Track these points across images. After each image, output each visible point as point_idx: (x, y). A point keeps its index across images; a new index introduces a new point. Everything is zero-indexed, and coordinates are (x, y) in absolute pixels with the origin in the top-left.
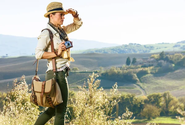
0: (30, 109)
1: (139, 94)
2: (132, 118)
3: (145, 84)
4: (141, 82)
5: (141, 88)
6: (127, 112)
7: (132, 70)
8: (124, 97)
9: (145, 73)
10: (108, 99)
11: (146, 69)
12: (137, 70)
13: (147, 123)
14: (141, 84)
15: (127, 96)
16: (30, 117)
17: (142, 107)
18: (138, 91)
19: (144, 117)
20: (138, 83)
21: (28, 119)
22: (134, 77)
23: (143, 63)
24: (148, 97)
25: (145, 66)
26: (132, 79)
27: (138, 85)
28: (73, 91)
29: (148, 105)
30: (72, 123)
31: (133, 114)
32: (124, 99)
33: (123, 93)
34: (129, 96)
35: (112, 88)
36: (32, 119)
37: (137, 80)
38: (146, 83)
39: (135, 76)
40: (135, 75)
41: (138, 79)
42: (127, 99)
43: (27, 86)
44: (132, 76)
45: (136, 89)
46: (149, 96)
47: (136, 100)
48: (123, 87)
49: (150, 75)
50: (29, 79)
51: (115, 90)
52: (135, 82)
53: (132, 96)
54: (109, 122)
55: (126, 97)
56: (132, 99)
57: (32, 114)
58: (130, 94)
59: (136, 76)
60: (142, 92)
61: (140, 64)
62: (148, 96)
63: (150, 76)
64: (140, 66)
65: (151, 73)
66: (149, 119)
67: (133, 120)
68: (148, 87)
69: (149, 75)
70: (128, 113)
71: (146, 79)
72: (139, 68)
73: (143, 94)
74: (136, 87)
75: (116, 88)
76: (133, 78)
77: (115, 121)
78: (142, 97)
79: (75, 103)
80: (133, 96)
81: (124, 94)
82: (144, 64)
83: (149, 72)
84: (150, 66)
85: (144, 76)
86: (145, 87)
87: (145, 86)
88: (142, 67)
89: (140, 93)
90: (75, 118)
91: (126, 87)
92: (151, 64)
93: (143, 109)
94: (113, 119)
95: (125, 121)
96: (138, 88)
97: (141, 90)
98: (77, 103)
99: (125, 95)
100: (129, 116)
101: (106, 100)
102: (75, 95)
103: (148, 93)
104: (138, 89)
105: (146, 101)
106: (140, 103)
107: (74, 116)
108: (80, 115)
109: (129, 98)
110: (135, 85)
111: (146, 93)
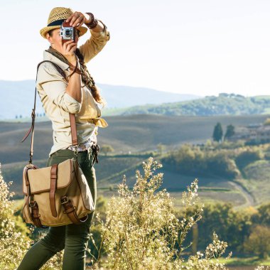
0: (10, 235)
1: (240, 204)
2: (225, 256)
3: (252, 181)
4: (245, 177)
5: (245, 189)
6: (214, 241)
7: (225, 151)
8: (210, 210)
9: (254, 157)
10: (176, 214)
11: (256, 149)
12: (236, 150)
13: (256, 266)
14: (245, 182)
15: (214, 207)
16: (12, 254)
17: (246, 231)
18: (238, 196)
19: (251, 253)
20: (238, 180)
21: (7, 257)
22: (229, 166)
23: (248, 136)
24: (259, 209)
25: (252, 143)
26: (227, 170)
27: (239, 184)
28: (102, 196)
29: (259, 228)
30: (100, 267)
31: (227, 246)
32: (210, 213)
33: (206, 200)
34: (220, 208)
35: (187, 191)
36: (16, 256)
37: (236, 173)
38: (256, 179)
39: (231, 164)
40: (233, 161)
41: (237, 171)
42: (215, 214)
43: (6, 186)
44: (225, 165)
45: (233, 192)
46: (261, 207)
47: (235, 216)
48: (206, 188)
49: (264, 161)
50: (9, 171)
51: (193, 194)
52: (231, 176)
53: (225, 208)
54: (179, 264)
55: (212, 210)
56: (225, 213)
57: (15, 246)
58: (222, 204)
59: (235, 165)
60: (247, 200)
61: (243, 137)
62: (259, 207)
63: (263, 165)
64: (242, 142)
65: (266, 158)
66: (262, 257)
67: (228, 260)
68: (259, 188)
69: (261, 162)
70: (218, 245)
71: (255, 172)
72: (241, 146)
73: (248, 202)
74: (233, 188)
75: (196, 190)
76: (227, 167)
77: (190, 262)
78: (247, 209)
79: (105, 222)
80: (228, 208)
81: (209, 203)
82: (252, 137)
83: (262, 155)
84: (263, 142)
85: (251, 165)
86: (254, 188)
87: (253, 186)
88: (246, 144)
89: (243, 201)
90: (106, 255)
91: (214, 188)
92: (265, 137)
93: (248, 235)
94: (186, 258)
95: (212, 261)
96: (238, 190)
97: (245, 195)
98: (109, 223)
99: (210, 206)
100: (219, 251)
101: (172, 217)
102: (105, 205)
103: (258, 202)
104: (238, 192)
105: (254, 219)
106: (243, 222)
107: (103, 250)
108: (115, 249)
109: (219, 211)
110: (232, 184)
111: (255, 201)
